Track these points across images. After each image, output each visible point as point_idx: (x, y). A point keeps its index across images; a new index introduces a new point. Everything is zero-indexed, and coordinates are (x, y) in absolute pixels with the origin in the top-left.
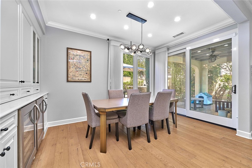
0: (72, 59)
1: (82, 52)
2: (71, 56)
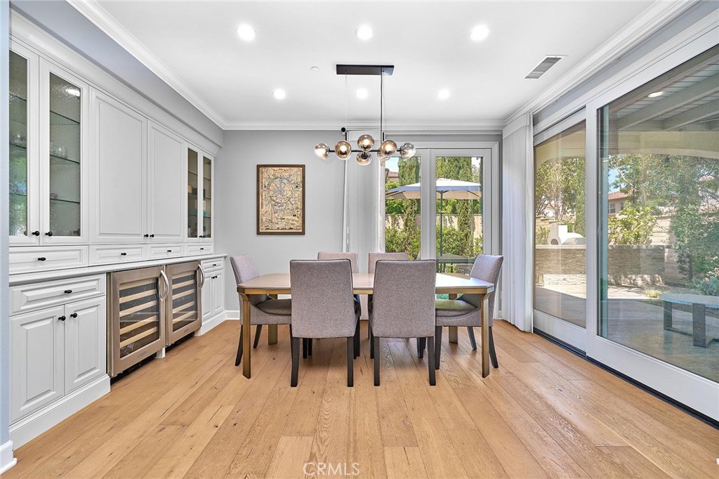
0: (265, 187)
1: (285, 168)
2: (264, 182)
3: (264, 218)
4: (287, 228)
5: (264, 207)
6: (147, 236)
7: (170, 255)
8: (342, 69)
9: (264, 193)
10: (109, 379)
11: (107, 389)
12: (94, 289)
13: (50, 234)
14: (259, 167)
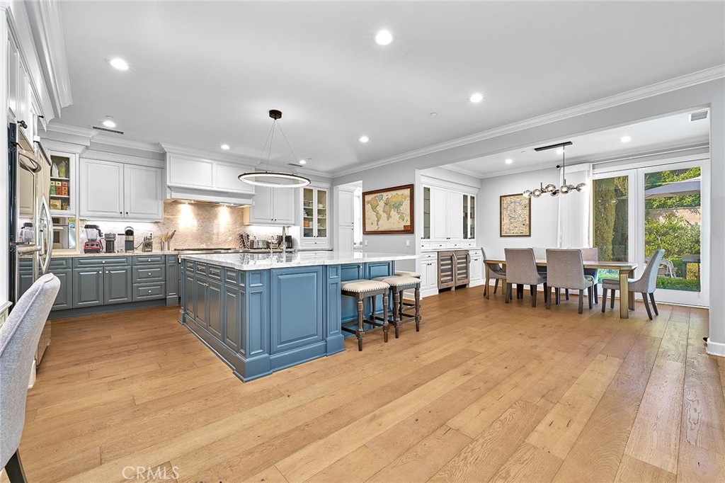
0: (505, 208)
1: (518, 196)
2: (505, 205)
3: (505, 227)
4: (519, 232)
5: (505, 221)
6: (447, 238)
7: (457, 247)
9: (504, 212)
10: (438, 290)
12: (433, 257)
13: (424, 238)
14: (501, 197)
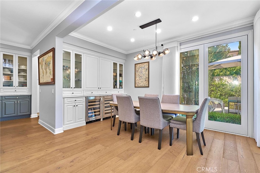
0: (137, 71)
1: (143, 64)
2: (137, 69)
3: (137, 82)
4: (144, 85)
5: (137, 78)
6: (99, 88)
7: (107, 93)
8: (142, 27)
9: (137, 73)
10: (85, 122)
11: (85, 124)
12: (82, 100)
13: (74, 88)
14: (135, 64)
